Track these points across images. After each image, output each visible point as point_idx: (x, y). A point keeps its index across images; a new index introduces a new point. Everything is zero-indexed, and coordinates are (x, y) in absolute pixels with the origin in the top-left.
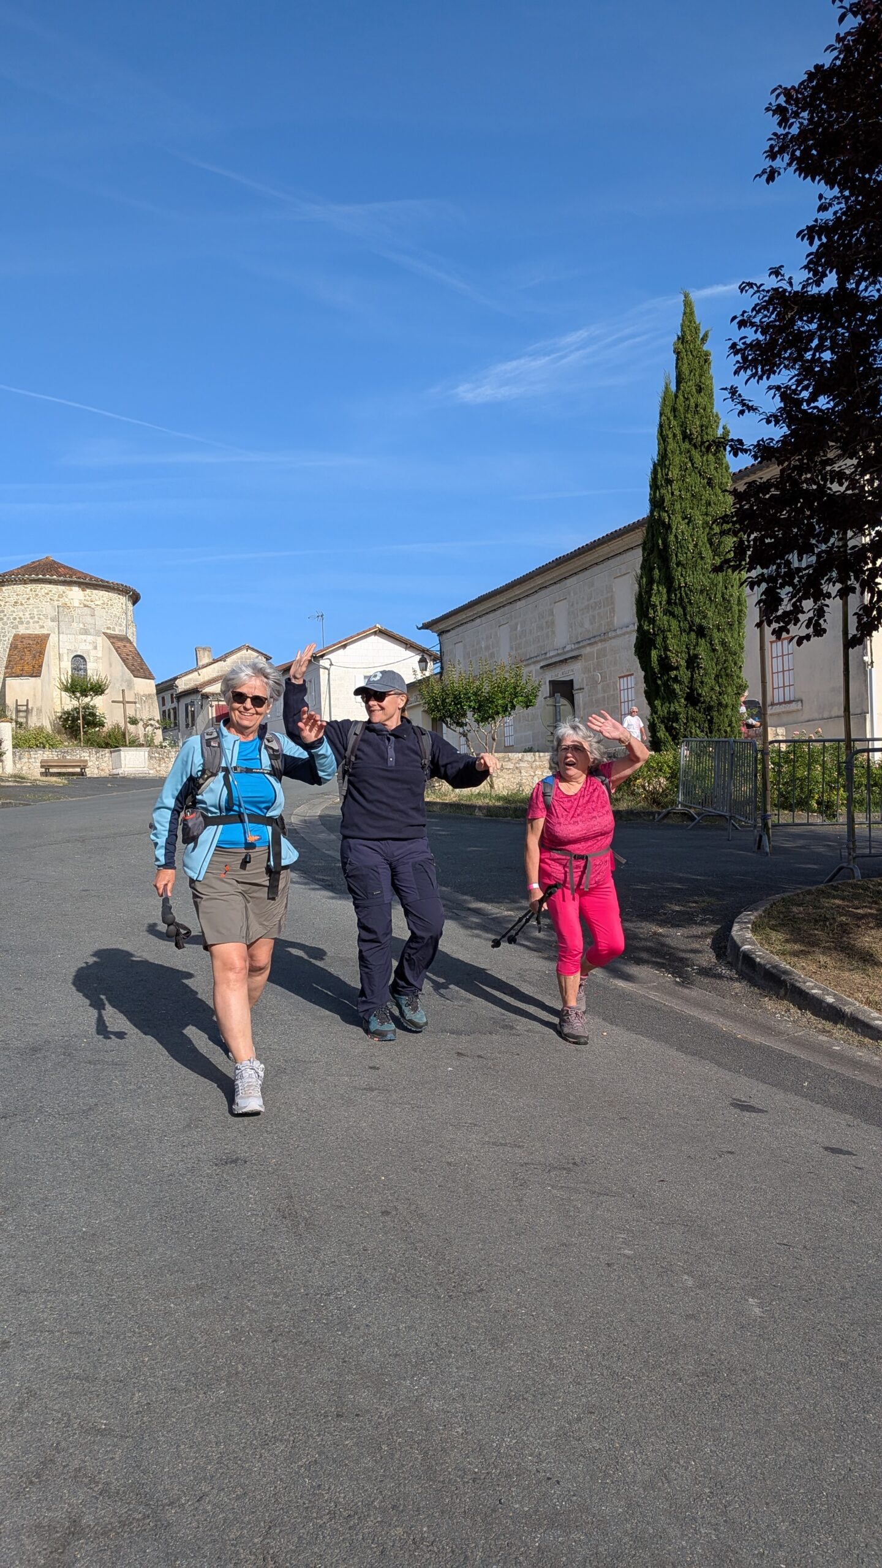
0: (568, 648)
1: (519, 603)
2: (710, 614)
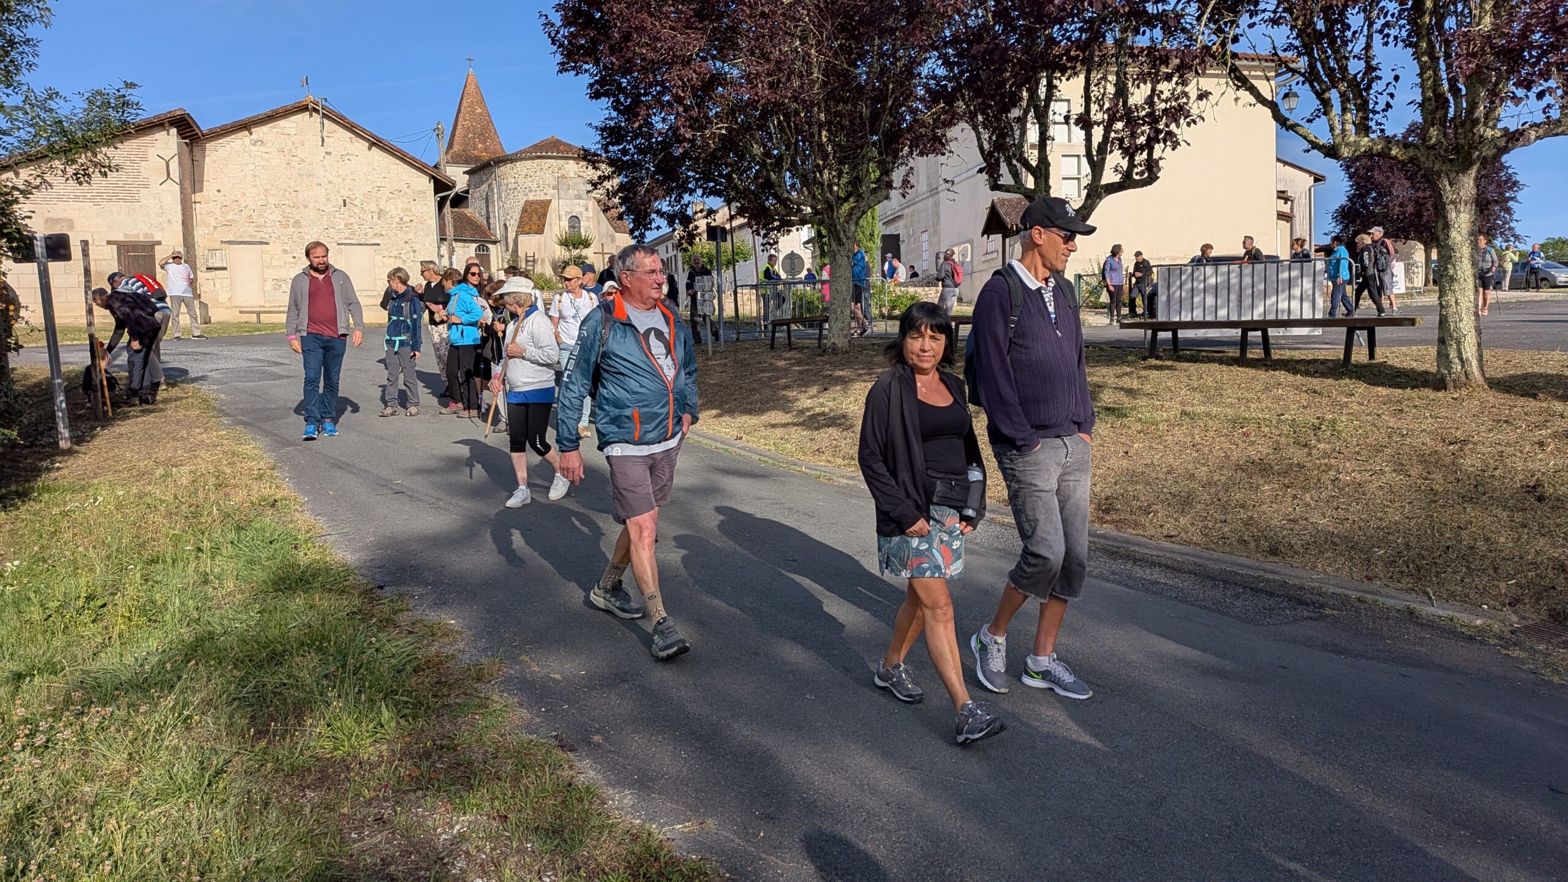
0: (897, 209)
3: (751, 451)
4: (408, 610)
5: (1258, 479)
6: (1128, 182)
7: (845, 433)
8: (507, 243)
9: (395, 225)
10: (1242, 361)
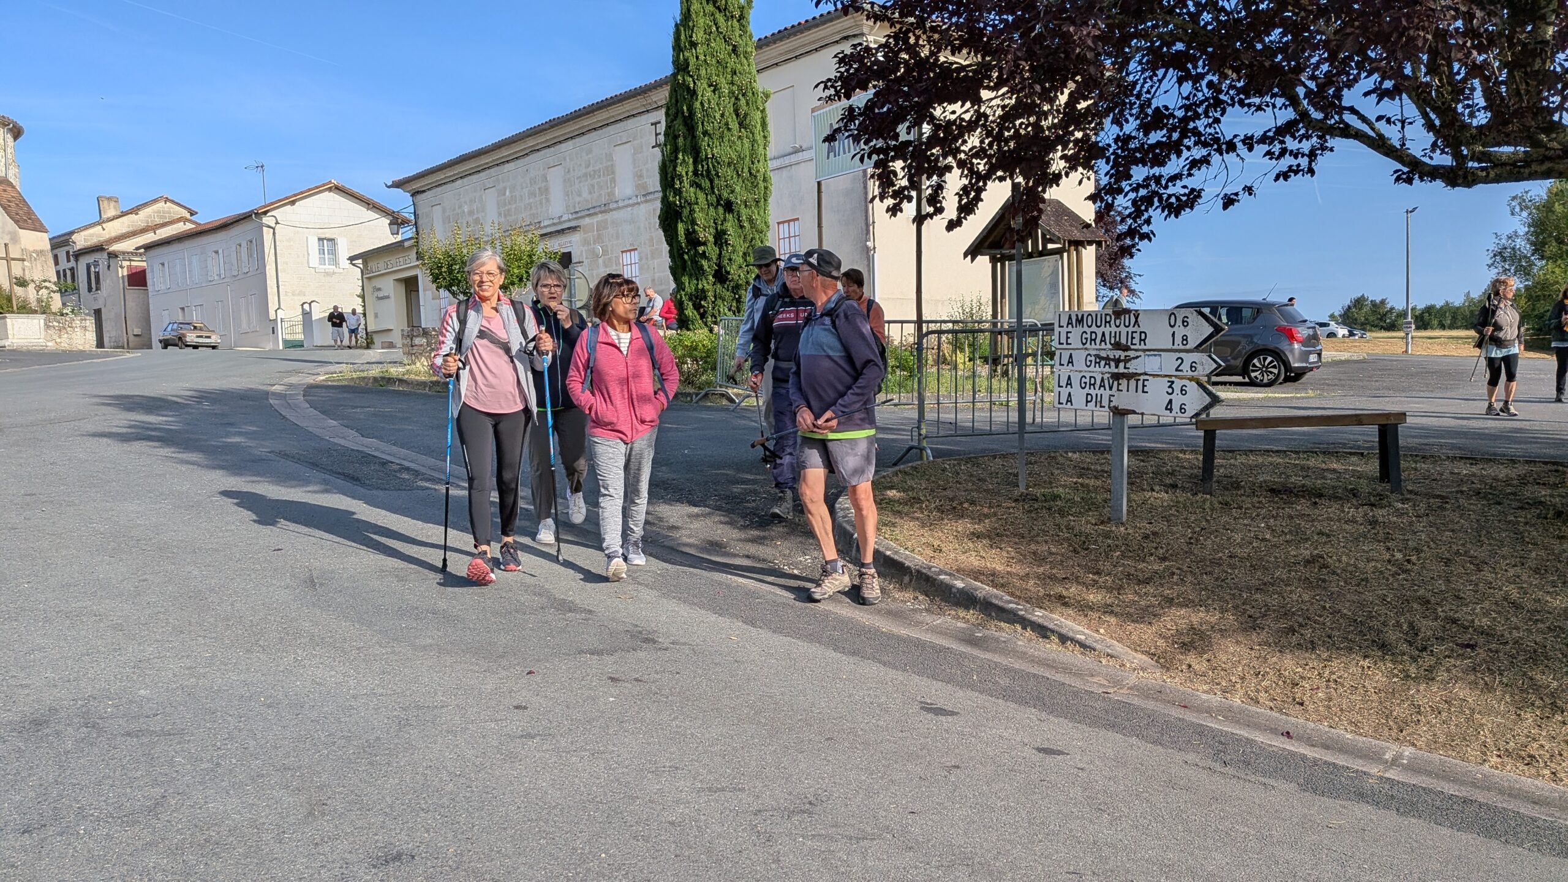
0: (565, 218)
1: (507, 165)
2: (738, 189)
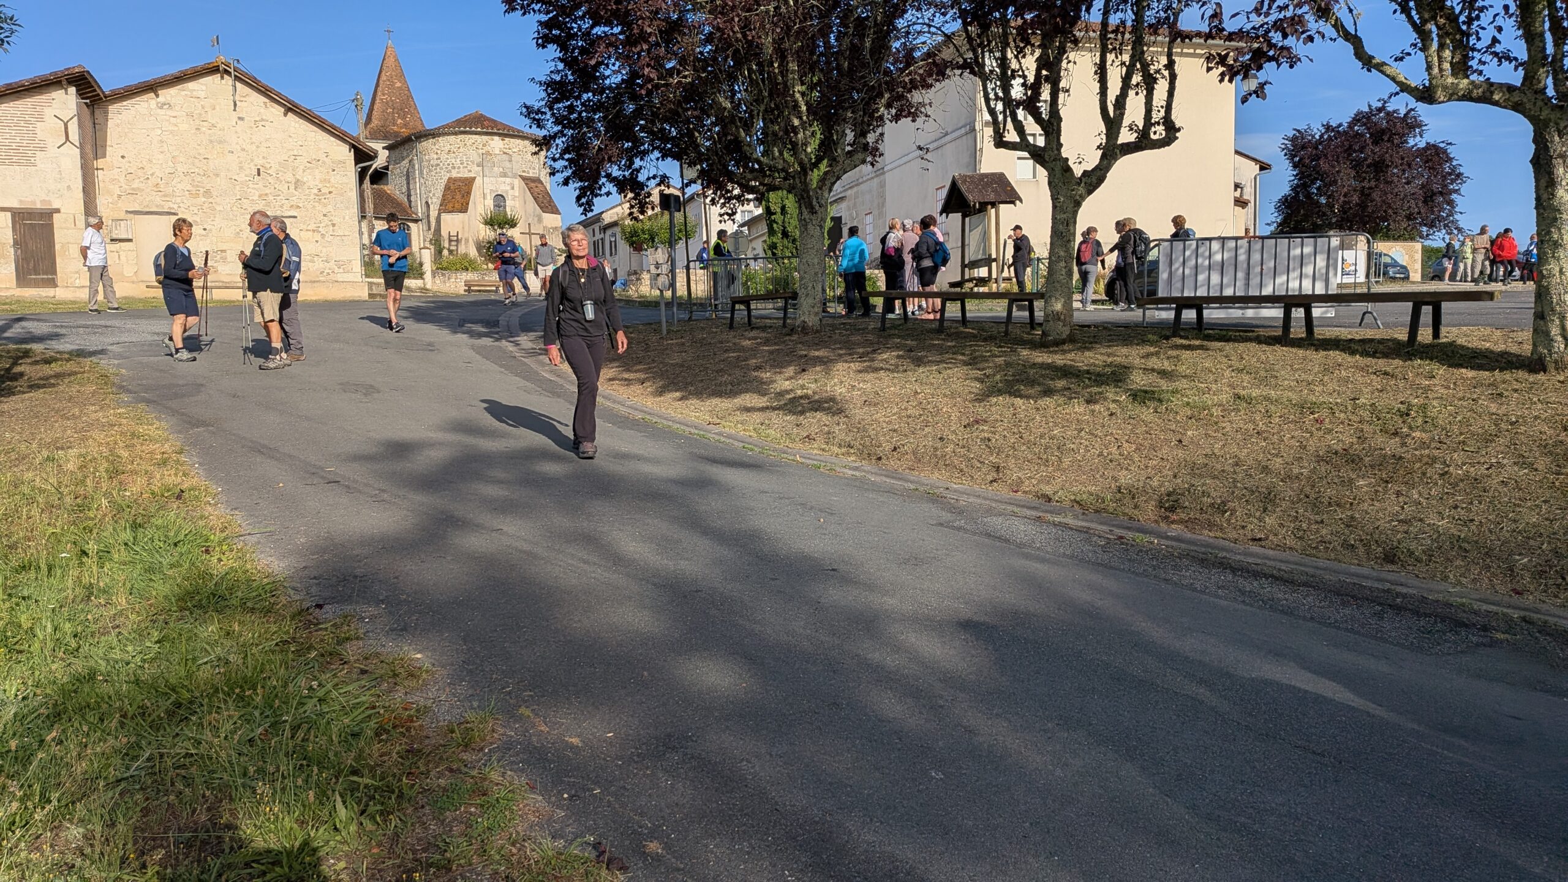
3: (729, 436)
4: (357, 638)
5: (1347, 472)
6: (1145, 141)
7: (836, 418)
8: (429, 222)
9: (312, 197)
10: (1284, 339)
